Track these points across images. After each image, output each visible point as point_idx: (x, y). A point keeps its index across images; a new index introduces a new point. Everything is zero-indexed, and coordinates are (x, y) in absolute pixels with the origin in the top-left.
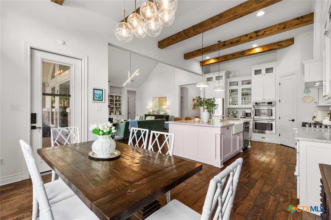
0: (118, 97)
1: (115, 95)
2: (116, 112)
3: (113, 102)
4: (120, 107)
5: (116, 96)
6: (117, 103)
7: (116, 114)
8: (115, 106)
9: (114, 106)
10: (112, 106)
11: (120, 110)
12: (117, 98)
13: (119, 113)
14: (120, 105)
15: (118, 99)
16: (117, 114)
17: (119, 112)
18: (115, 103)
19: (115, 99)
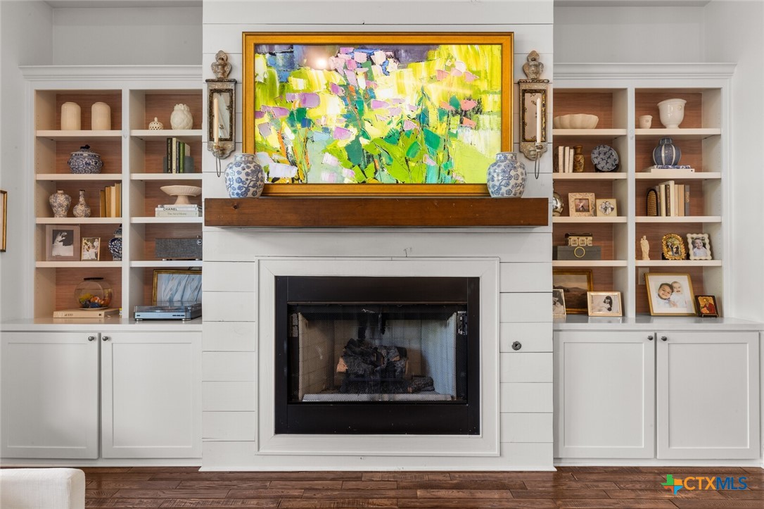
0: (673, 111)
1: (631, 84)
2: (654, 282)
3: (617, 168)
4: (698, 227)
5: (650, 100)
6: (655, 173)
7: (644, 309)
8: (632, 219)
9: (620, 211)
10: (601, 218)
11: (699, 258)
12: (658, 123)
13: (683, 298)
14: (699, 194)
15: (672, 130)
16: (657, 305)
17: (684, 282)
18: (631, 175)
19: (631, 128)
